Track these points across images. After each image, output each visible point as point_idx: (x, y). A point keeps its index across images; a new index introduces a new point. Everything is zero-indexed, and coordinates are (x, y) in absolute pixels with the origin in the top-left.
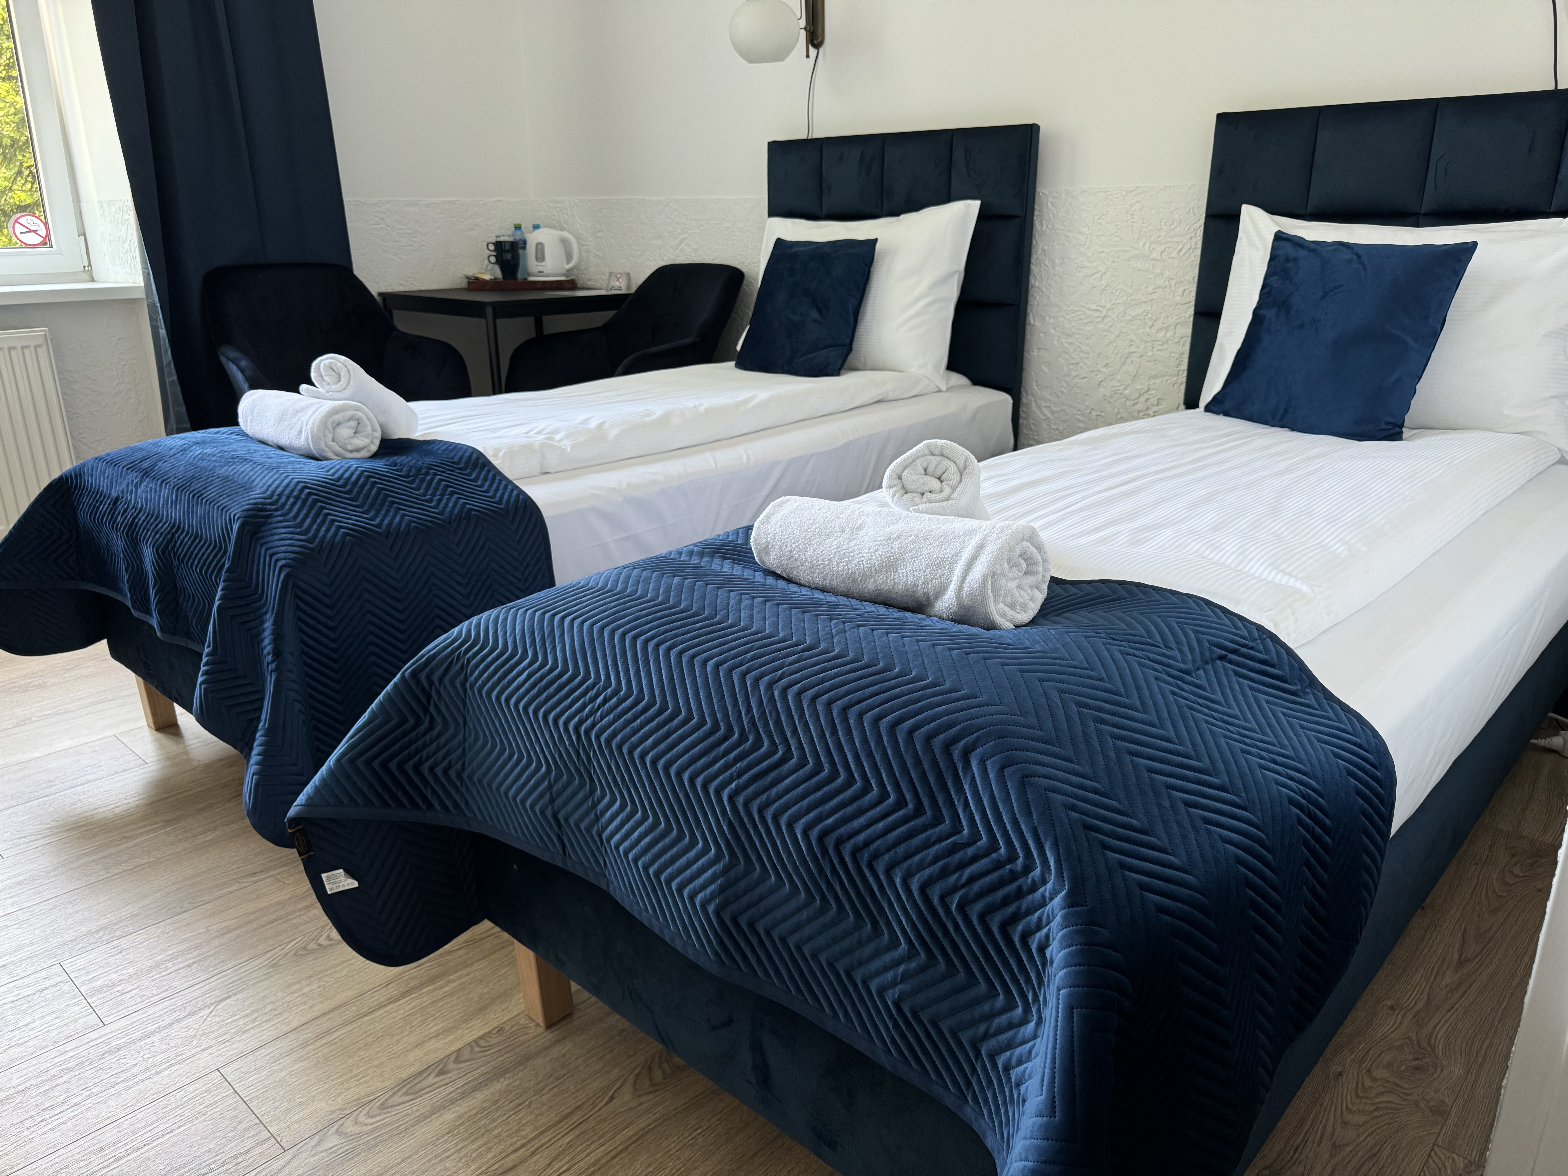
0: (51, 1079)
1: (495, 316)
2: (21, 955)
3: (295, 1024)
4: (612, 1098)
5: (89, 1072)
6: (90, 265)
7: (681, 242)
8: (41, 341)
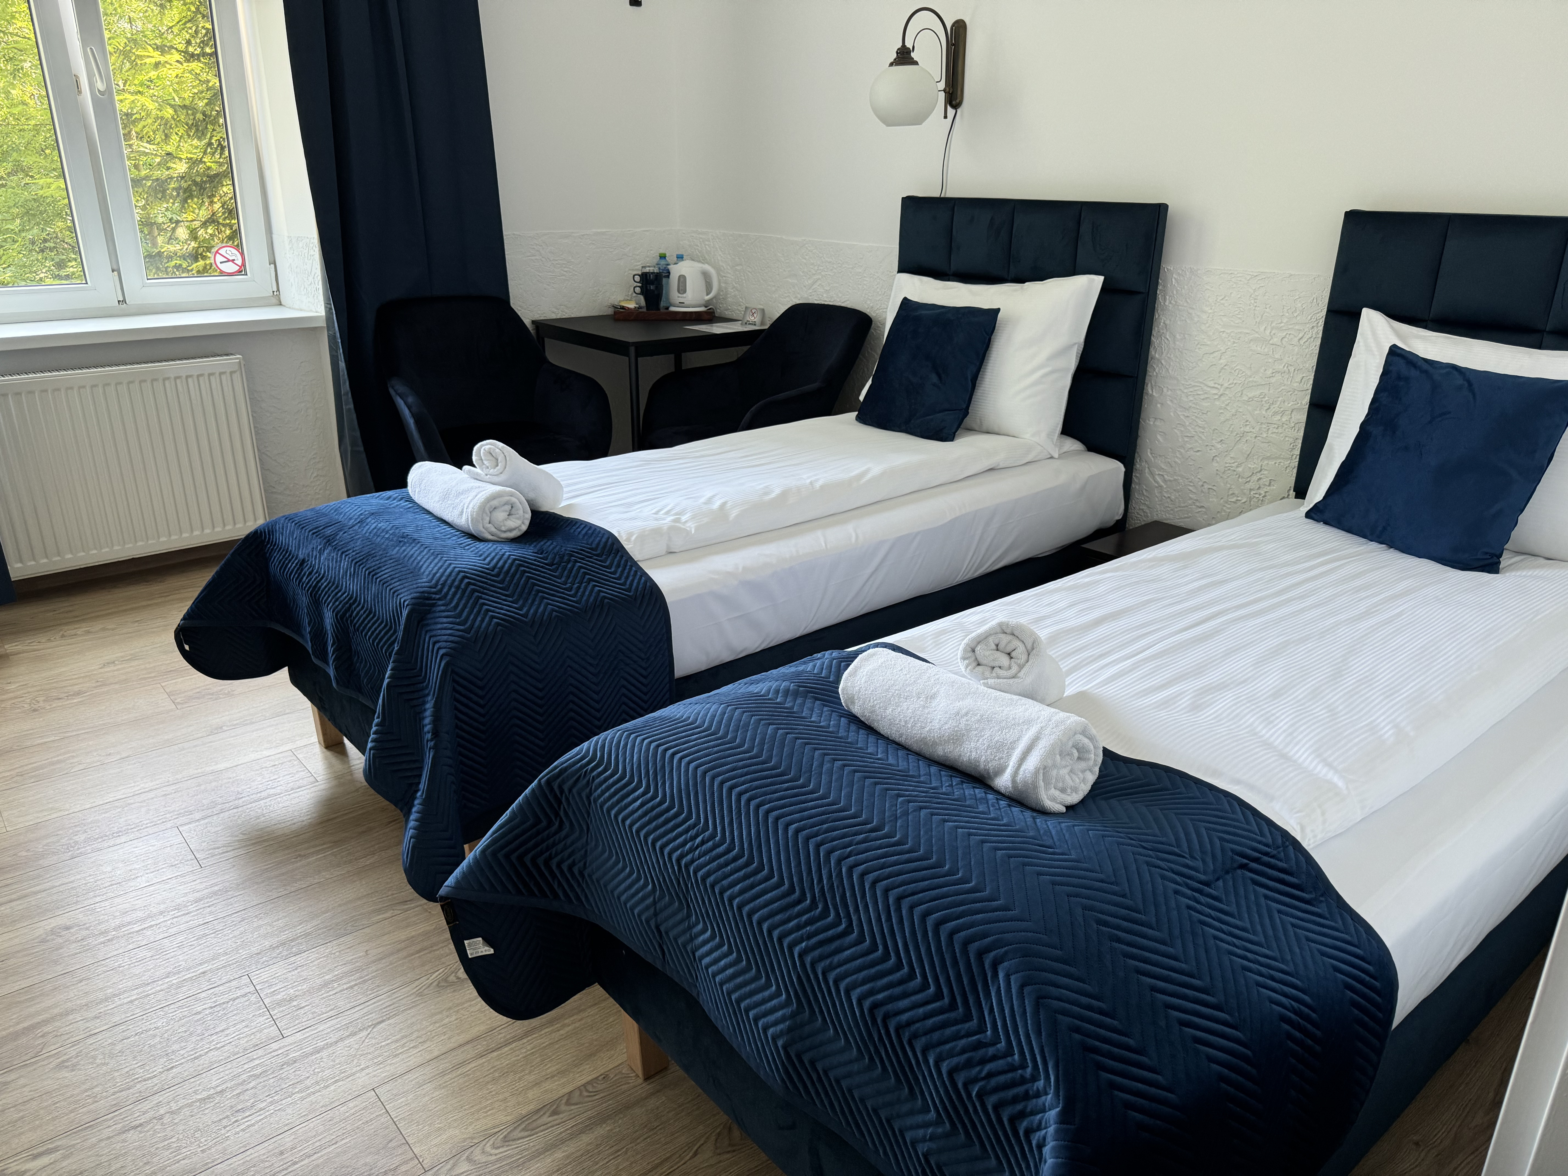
0: (241, 1084)
1: (637, 356)
2: (217, 964)
3: (436, 1053)
4: (695, 1154)
5: (272, 1081)
6: (278, 290)
7: (814, 283)
8: (236, 368)
